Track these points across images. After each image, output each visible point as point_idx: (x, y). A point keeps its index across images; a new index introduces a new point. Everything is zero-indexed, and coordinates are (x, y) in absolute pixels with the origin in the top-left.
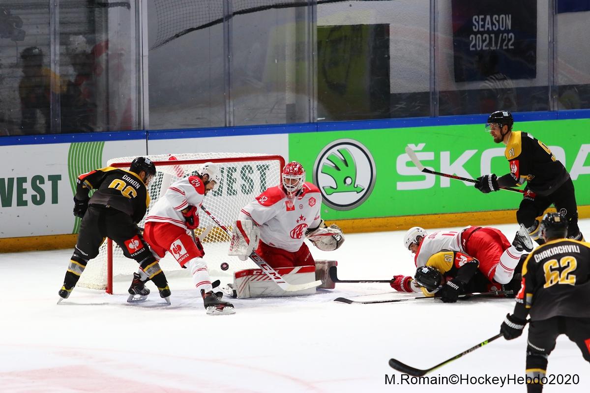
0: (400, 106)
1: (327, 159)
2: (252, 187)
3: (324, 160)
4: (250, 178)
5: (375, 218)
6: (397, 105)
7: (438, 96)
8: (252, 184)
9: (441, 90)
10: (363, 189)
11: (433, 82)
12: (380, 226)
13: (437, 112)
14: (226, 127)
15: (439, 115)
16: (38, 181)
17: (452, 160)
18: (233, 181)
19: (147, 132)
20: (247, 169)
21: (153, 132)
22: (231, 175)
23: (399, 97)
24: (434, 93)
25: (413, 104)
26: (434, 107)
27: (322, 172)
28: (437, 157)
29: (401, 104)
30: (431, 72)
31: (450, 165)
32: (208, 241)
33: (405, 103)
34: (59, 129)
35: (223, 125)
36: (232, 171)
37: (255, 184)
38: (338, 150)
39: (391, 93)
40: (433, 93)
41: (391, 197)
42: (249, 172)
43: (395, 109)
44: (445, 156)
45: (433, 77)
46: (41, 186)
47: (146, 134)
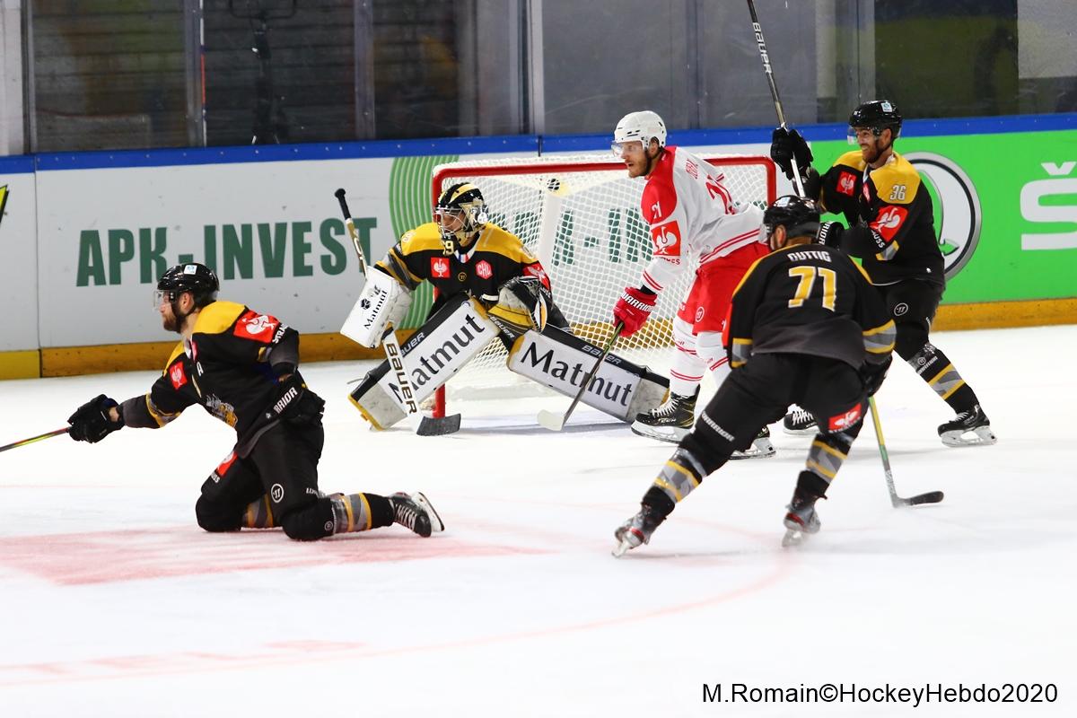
5: (981, 303)
10: (957, 249)
12: (990, 319)
14: (691, 128)
16: (332, 230)
19: (540, 137)
21: (549, 138)
34: (372, 132)
35: (685, 125)
41: (1012, 264)
46: (338, 238)
47: (537, 141)
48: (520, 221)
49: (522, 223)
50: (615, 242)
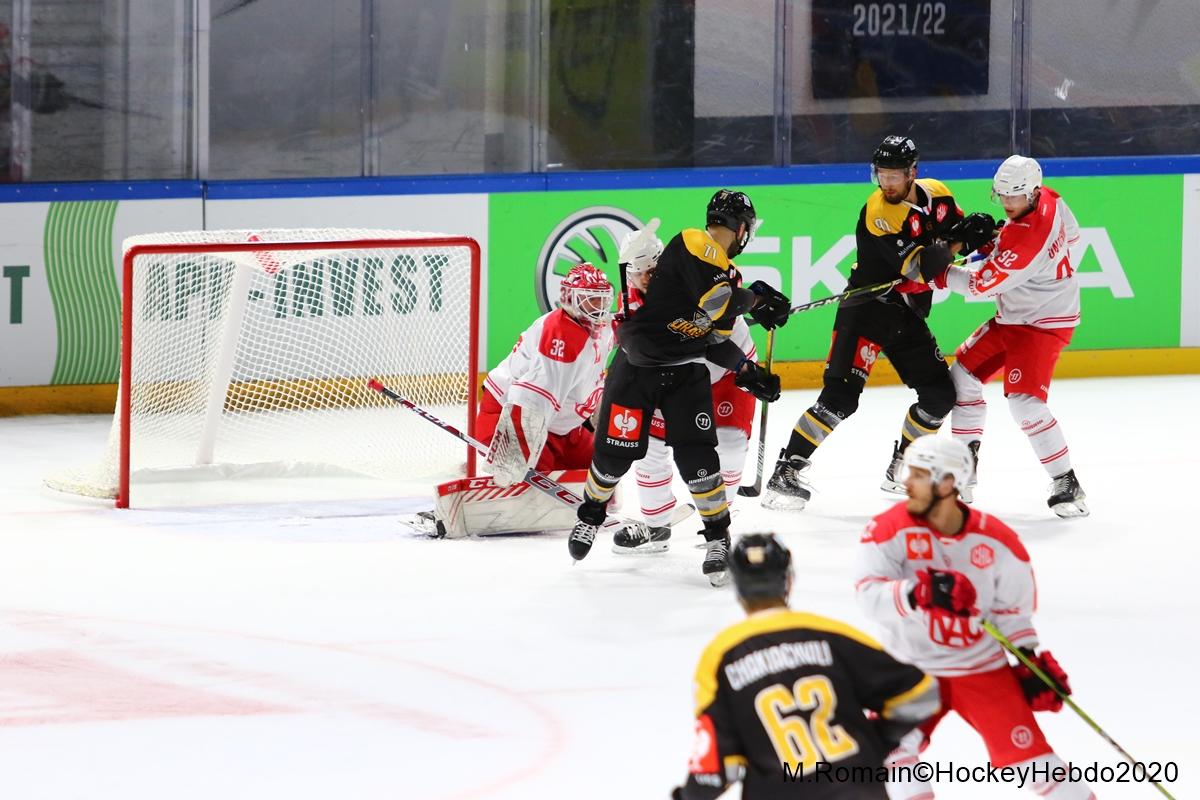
0: (713, 143)
1: (566, 246)
2: (415, 300)
3: (560, 248)
4: (410, 282)
6: (707, 142)
7: (790, 125)
8: (414, 293)
9: (796, 113)
11: (780, 95)
13: (788, 157)
14: (363, 176)
15: (794, 162)
17: (816, 255)
18: (377, 286)
19: (205, 183)
20: (405, 262)
21: (216, 184)
22: (373, 273)
23: (712, 125)
24: (782, 119)
25: (740, 139)
26: (782, 147)
27: (555, 273)
28: (786, 247)
29: (715, 139)
30: (776, 75)
31: (813, 263)
32: (324, 407)
33: (722, 138)
35: (357, 173)
36: (375, 267)
37: (420, 293)
38: (588, 230)
39: (696, 116)
40: (779, 118)
42: (409, 269)
43: (703, 149)
44: (802, 245)
45: (780, 88)
47: (201, 187)
48: (180, 270)
49: (183, 273)
50: (281, 290)
